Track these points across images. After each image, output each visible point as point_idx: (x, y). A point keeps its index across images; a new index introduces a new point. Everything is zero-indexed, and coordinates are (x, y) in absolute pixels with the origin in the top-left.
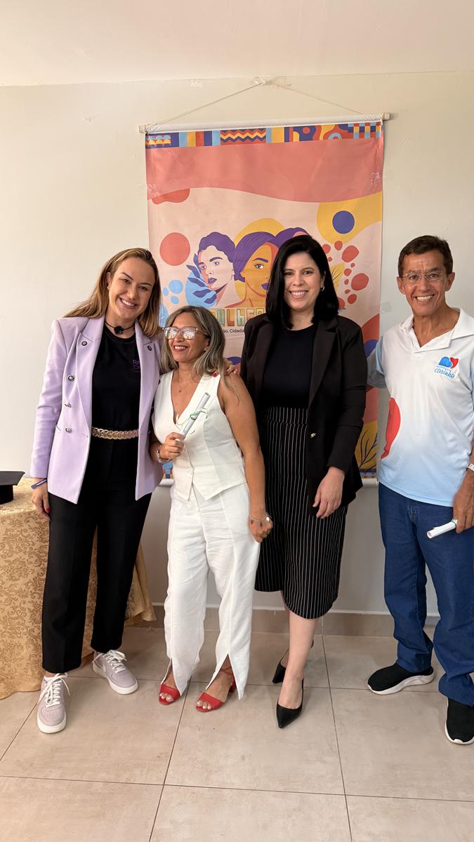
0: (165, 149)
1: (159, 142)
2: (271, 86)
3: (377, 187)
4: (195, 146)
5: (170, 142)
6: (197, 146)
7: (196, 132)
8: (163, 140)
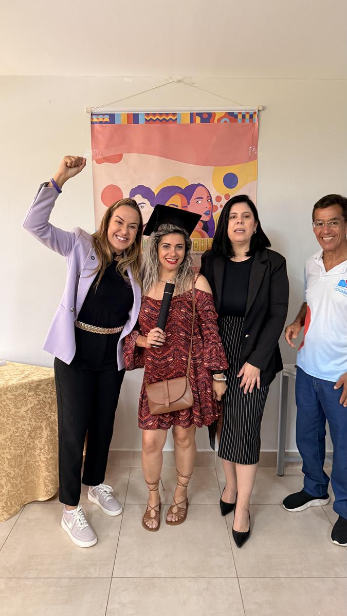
0: (105, 125)
1: (101, 120)
2: (181, 84)
3: (254, 157)
5: (108, 120)
6: (128, 123)
7: (127, 114)
8: (103, 119)
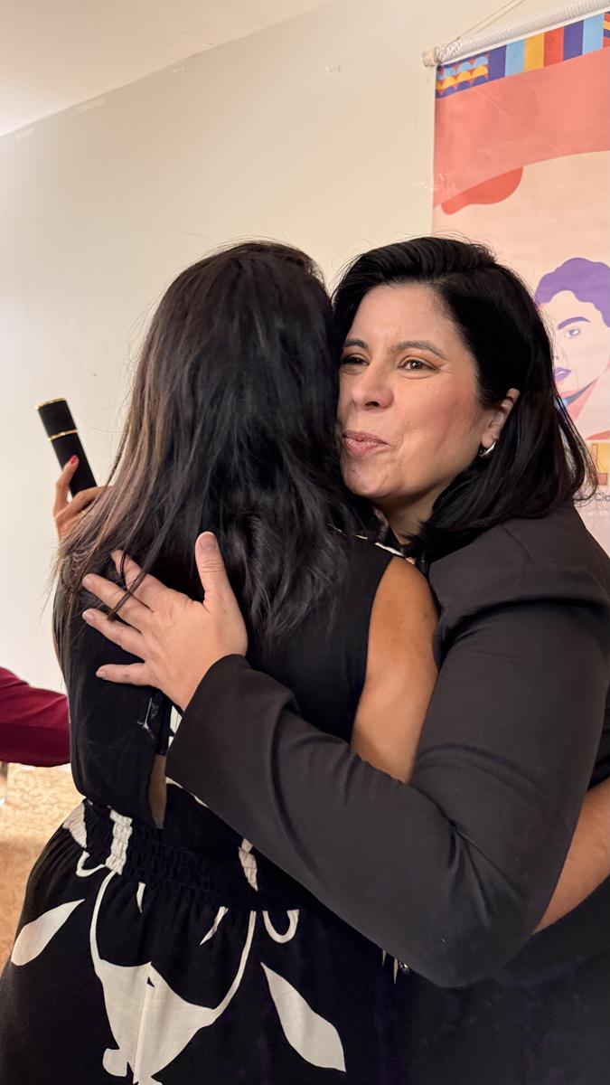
0: (474, 88)
1: (464, 75)
4: (541, 64)
5: (486, 72)
6: (546, 64)
7: (546, 33)
8: (471, 72)
